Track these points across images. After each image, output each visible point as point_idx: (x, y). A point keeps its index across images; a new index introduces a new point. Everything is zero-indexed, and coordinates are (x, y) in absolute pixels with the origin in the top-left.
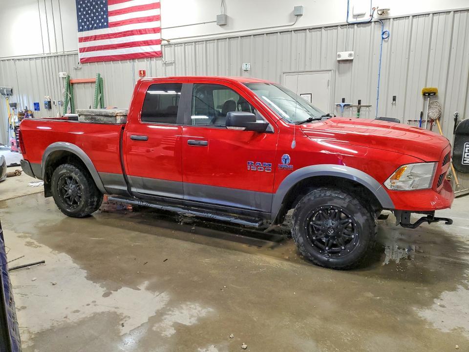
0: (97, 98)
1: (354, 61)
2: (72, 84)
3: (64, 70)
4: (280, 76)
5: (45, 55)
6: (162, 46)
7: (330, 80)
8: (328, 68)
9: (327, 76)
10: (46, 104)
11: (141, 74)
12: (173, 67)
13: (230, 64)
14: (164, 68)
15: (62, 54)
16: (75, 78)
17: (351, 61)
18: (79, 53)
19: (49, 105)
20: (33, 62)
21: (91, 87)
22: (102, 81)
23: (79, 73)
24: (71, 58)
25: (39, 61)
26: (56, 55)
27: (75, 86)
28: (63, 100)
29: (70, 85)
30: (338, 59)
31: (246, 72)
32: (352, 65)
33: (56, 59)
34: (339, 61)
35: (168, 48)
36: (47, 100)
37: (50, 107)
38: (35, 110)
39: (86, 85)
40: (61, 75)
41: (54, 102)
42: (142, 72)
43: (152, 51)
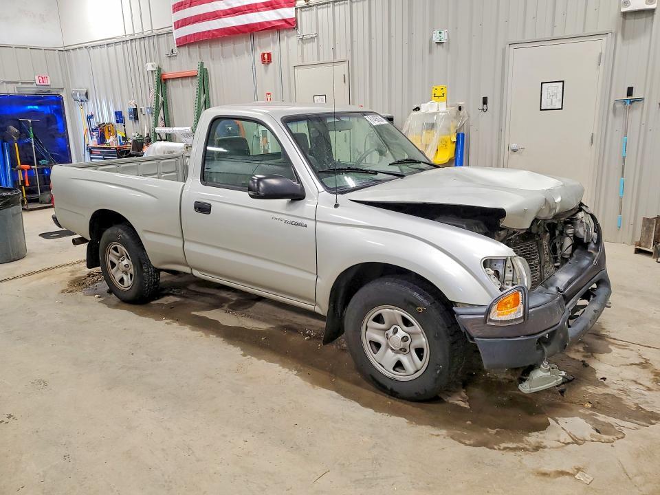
0: (199, 102)
1: (656, 12)
2: (166, 80)
3: (153, 60)
4: (504, 50)
5: (128, 38)
6: (296, 9)
7: (603, 52)
8: (601, 30)
9: (599, 45)
10: (130, 113)
11: (264, 59)
12: (315, 44)
13: (411, 33)
14: (300, 47)
15: (149, 33)
16: (168, 71)
17: (652, 11)
18: (174, 31)
19: (135, 114)
20: (112, 49)
21: (192, 84)
22: (207, 73)
23: (174, 62)
24: (163, 40)
25: (119, 47)
26: (143, 36)
27: (170, 83)
28: (153, 105)
29: (163, 82)
30: (624, 10)
31: (440, 47)
32: (653, 19)
33: (142, 42)
34: (625, 14)
35: (307, 12)
36: (132, 107)
37: (136, 118)
38: (117, 122)
39: (185, 82)
40: (150, 67)
41: (141, 109)
42: (266, 56)
43: (280, 18)
